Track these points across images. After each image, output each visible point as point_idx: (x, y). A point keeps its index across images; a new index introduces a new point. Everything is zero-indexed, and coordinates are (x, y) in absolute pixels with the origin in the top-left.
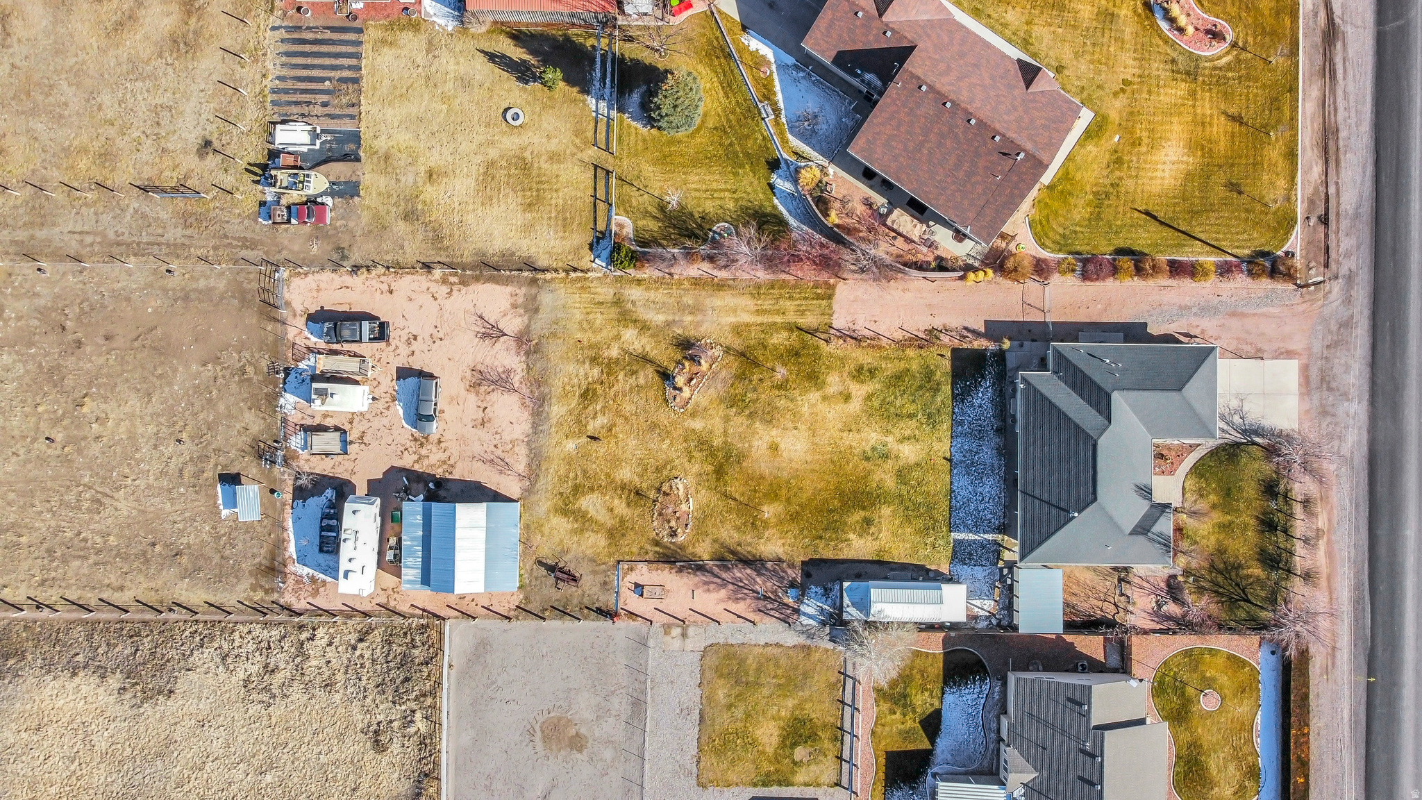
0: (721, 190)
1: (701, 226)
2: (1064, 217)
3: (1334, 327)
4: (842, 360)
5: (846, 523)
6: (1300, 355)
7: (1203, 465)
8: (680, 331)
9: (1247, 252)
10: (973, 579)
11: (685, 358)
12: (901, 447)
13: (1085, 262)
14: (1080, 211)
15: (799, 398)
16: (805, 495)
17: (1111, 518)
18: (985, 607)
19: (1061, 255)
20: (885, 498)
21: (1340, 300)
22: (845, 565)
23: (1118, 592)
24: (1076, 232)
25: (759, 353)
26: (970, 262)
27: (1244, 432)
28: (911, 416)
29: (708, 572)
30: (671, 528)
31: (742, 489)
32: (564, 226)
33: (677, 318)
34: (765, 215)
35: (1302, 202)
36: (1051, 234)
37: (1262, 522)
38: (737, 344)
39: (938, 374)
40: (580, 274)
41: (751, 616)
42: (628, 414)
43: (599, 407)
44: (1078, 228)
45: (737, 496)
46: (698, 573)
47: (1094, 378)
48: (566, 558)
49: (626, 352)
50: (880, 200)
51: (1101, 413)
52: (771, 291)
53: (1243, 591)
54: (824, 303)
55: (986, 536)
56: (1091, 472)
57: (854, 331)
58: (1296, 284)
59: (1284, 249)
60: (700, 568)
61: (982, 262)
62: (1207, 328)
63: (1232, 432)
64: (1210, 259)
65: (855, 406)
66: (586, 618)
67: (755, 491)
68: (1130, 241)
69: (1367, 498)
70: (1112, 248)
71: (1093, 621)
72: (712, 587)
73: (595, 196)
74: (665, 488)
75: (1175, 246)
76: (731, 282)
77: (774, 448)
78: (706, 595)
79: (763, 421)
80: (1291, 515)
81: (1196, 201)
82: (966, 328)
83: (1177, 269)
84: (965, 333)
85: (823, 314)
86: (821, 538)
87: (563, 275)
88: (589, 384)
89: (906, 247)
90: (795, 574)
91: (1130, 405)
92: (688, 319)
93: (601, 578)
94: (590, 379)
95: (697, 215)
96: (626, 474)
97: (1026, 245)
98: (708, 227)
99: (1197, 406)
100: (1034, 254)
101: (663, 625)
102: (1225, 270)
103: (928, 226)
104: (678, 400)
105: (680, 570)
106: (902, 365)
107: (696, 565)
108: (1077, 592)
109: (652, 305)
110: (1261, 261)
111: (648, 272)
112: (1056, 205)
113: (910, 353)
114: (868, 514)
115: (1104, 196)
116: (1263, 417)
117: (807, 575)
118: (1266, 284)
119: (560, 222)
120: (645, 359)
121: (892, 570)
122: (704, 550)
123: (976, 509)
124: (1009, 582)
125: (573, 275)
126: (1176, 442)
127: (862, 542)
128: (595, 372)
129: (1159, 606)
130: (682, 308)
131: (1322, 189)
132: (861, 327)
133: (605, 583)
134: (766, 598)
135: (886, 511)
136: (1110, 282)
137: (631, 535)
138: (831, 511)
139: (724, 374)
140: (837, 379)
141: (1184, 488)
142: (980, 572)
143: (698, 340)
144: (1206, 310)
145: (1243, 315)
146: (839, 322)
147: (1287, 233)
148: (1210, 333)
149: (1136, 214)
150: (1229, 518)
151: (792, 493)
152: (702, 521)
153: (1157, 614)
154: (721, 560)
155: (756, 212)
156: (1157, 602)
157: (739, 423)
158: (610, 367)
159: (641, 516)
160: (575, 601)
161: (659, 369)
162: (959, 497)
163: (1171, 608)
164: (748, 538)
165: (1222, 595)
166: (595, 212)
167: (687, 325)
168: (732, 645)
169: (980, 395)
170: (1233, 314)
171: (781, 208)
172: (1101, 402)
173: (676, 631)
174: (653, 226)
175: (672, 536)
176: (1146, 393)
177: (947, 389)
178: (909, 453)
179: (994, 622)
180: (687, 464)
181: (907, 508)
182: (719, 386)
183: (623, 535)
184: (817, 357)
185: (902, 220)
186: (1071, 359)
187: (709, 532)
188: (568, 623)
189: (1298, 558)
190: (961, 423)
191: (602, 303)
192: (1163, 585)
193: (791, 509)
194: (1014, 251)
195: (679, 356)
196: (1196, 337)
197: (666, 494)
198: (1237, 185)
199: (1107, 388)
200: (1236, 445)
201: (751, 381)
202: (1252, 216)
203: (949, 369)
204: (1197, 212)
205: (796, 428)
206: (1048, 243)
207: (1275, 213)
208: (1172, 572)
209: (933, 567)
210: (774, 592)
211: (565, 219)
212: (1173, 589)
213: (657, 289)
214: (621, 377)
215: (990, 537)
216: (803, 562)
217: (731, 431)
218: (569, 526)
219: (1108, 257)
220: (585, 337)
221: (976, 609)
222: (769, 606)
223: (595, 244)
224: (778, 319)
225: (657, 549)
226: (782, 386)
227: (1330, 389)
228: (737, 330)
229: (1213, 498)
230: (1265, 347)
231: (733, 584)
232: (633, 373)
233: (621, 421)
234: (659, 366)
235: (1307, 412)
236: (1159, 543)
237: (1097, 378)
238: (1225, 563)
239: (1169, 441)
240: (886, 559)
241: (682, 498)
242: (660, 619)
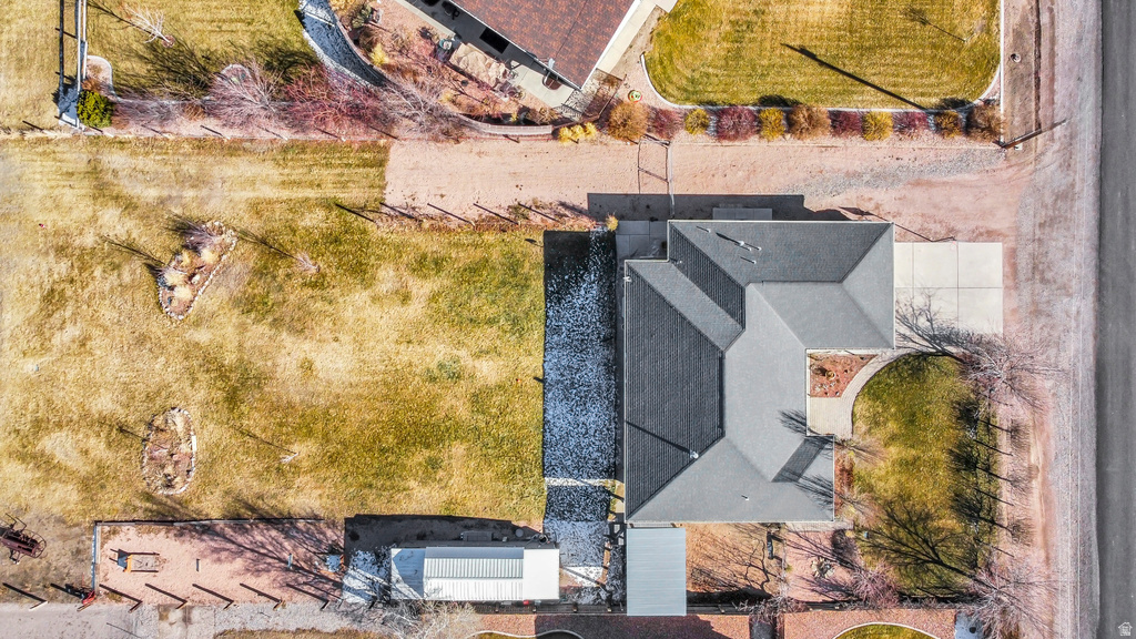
0: (232, 21)
1: (204, 69)
2: (692, 55)
3: (1049, 200)
4: (399, 249)
5: (404, 466)
6: (1006, 236)
7: (879, 383)
8: (178, 211)
9: (934, 100)
10: (576, 539)
11: (186, 247)
12: (477, 363)
13: (720, 114)
14: (713, 48)
15: (341, 300)
16: (348, 429)
17: (746, 460)
18: (592, 576)
19: (689, 106)
20: (456, 431)
21: (1057, 164)
22: (404, 523)
23: (767, 553)
24: (708, 75)
25: (285, 238)
26: (567, 115)
27: (933, 339)
28: (491, 322)
29: (218, 535)
30: (166, 476)
31: (263, 422)
32: (19, 69)
33: (174, 194)
34: (293, 54)
35: (1006, 35)
36: (675, 78)
37: (958, 458)
38: (256, 226)
39: (527, 265)
40: (38, 134)
41: (276, 593)
42: (108, 323)
43: (68, 314)
44: (711, 70)
45: (258, 432)
46: (205, 537)
47: (723, 267)
48: (26, 518)
49: (105, 239)
50: (443, 33)
51: (732, 315)
52: (302, 156)
53: (933, 549)
54: (373, 171)
55: (591, 482)
56: (717, 397)
57: (414, 209)
58: (998, 143)
59: (984, 96)
60: (205, 529)
61: (584, 115)
62: (882, 201)
63: (917, 339)
64: (886, 110)
65: (416, 309)
66: (52, 599)
67: (281, 425)
68: (780, 87)
69: (1093, 424)
70: (756, 97)
71: (733, 593)
72: (224, 555)
73: (61, 30)
74: (159, 422)
75: (839, 93)
76: (247, 145)
77: (307, 367)
78: (216, 566)
79: (293, 330)
80: (995, 448)
81: (867, 33)
82: (563, 204)
83: (843, 124)
84: (562, 210)
85: (372, 186)
86: (371, 486)
87: (15, 135)
88: (54, 282)
89: (480, 95)
90: (336, 536)
91: (773, 304)
92: (189, 194)
93: (73, 544)
94: (56, 276)
95: (199, 55)
96: (104, 403)
97: (642, 92)
98: (214, 70)
99: (864, 303)
100: (653, 104)
101: (159, 606)
102: (905, 125)
103: (509, 67)
104: (175, 303)
105: (180, 534)
106: (479, 254)
107: (204, 526)
108: (713, 554)
109: (140, 176)
110: (953, 112)
111: (132, 131)
112: (681, 39)
113: (489, 237)
114: (433, 453)
115: (744, 28)
116: (957, 319)
117: (352, 536)
118: (959, 143)
119: (13, 66)
120: (132, 249)
121: (467, 527)
122: (212, 506)
123: (578, 445)
124: (621, 542)
125: (30, 135)
126: (843, 353)
127: (426, 491)
128: (62, 268)
129: (822, 571)
130: (183, 180)
131: (1032, 18)
132: (424, 202)
133: (78, 551)
134: (297, 569)
135: (459, 449)
136: (754, 140)
137: (112, 486)
138: (383, 451)
139: (238, 268)
140: (392, 273)
141: (853, 414)
142: (583, 530)
143: (204, 222)
144: (880, 178)
145: (930, 184)
146: (394, 197)
147: (986, 77)
148: (887, 208)
149: (788, 51)
150: (914, 452)
151: (331, 426)
152: (210, 465)
153: (819, 582)
154: (236, 520)
155: (280, 50)
156: (819, 566)
157: (259, 332)
158: (84, 259)
159: (127, 460)
160: (37, 577)
161: (150, 262)
162: (556, 430)
163: (838, 574)
164: (271, 488)
165: (906, 555)
166: (62, 50)
167: (189, 202)
168: (252, 632)
169: (582, 292)
170: (918, 184)
171: (312, 43)
172: (731, 298)
173: (176, 615)
174: (141, 68)
175: (168, 486)
176: (794, 287)
177: (538, 285)
178: (488, 371)
179: (604, 595)
180: (188, 389)
181: (486, 445)
182: (232, 283)
183: (103, 487)
184: (363, 245)
185: (472, 57)
186: (692, 240)
187: (219, 481)
188: (25, 606)
189: (1004, 505)
190: (557, 330)
191: (72, 174)
192: (827, 543)
193: (331, 448)
194: (626, 99)
195: (176, 244)
196: (868, 213)
197: (159, 430)
198: (920, 11)
199: (740, 281)
200: (922, 356)
201: (274, 277)
202: (940, 53)
203: (541, 258)
204: (869, 48)
205: (336, 340)
206: (671, 89)
207: (971, 49)
208: (839, 525)
209: (522, 524)
210: (309, 561)
211: (20, 60)
212: (840, 549)
213: (147, 153)
214: (98, 272)
215: (596, 482)
216: (347, 520)
217: (248, 345)
218: (29, 475)
219: (751, 108)
220: (51, 219)
221: (580, 579)
222: (302, 580)
223: (61, 94)
224: (311, 193)
225: (148, 505)
226: (318, 283)
227: (1044, 281)
228: (256, 208)
229: (892, 426)
230: (959, 226)
231: (252, 550)
232: (116, 267)
233: (96, 332)
234: (149, 257)
235: (1014, 311)
236: (816, 491)
237: (727, 265)
238: (908, 513)
239: (833, 352)
240: (458, 513)
241: (181, 435)
242: (152, 599)
